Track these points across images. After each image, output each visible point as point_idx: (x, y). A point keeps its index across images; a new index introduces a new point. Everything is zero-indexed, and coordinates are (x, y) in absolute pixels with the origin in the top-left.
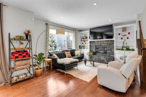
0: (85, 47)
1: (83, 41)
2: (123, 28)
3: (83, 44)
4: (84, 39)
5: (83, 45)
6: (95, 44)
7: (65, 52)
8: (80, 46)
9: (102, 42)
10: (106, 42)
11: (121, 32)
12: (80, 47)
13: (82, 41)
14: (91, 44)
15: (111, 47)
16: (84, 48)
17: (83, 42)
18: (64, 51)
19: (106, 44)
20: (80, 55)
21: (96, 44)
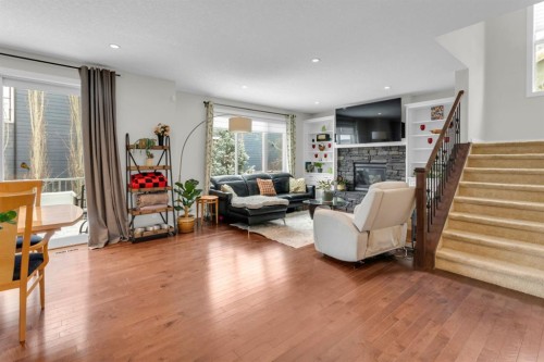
0: (323, 167)
1: (317, 147)
2: (433, 108)
3: (316, 156)
4: (320, 143)
5: (317, 160)
6: (353, 158)
7: (258, 180)
8: (308, 163)
9: (372, 153)
10: (385, 153)
11: (427, 120)
12: (310, 167)
13: (314, 146)
14: (342, 158)
15: (397, 166)
16: (320, 171)
17: (317, 151)
18: (254, 178)
19: (384, 157)
20: (303, 190)
21: (355, 159)
